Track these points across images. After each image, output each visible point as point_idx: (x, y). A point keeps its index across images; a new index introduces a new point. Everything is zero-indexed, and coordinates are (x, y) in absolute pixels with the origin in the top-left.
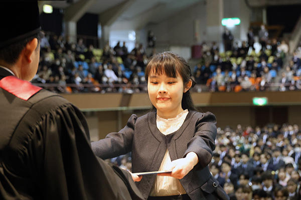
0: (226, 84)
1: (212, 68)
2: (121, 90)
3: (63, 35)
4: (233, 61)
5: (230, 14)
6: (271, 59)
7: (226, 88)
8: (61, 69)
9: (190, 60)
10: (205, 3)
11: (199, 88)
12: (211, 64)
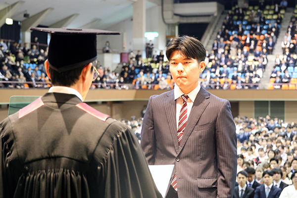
0: (148, 83)
1: (137, 71)
3: (20, 42)
4: (153, 65)
5: (150, 29)
7: (148, 86)
8: (20, 70)
9: (119, 64)
10: (132, 20)
11: (125, 86)
12: (136, 68)
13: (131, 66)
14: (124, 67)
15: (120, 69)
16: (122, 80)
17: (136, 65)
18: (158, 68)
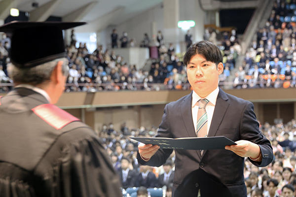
0: (183, 83)
1: (169, 68)
2: (85, 89)
5: (185, 17)
6: (225, 59)
7: (183, 86)
9: (148, 60)
10: (162, 6)
11: (157, 87)
12: (168, 64)
13: (162, 62)
14: (154, 64)
15: (149, 68)
16: (151, 79)
17: (168, 61)
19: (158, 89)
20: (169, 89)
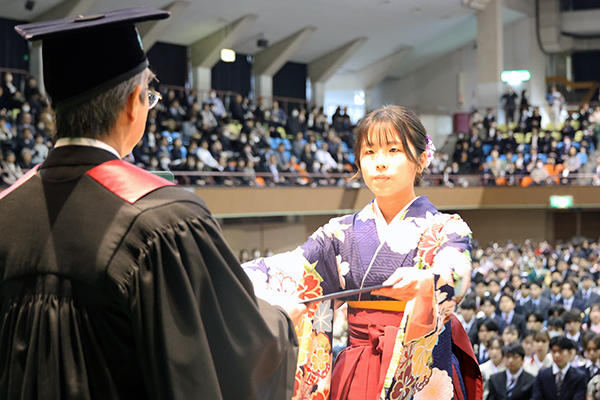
0: (508, 173)
1: (486, 148)
2: (341, 182)
3: (252, 96)
4: (519, 137)
5: (514, 64)
6: (578, 136)
7: (508, 180)
8: (248, 150)
9: (450, 136)
10: (475, 47)
11: (464, 181)
12: (484, 143)
13: (474, 138)
14: (460, 142)
15: (451, 147)
16: (456, 168)
17: (483, 137)
18: (530, 143)
19: (466, 184)
20: (483, 185)
